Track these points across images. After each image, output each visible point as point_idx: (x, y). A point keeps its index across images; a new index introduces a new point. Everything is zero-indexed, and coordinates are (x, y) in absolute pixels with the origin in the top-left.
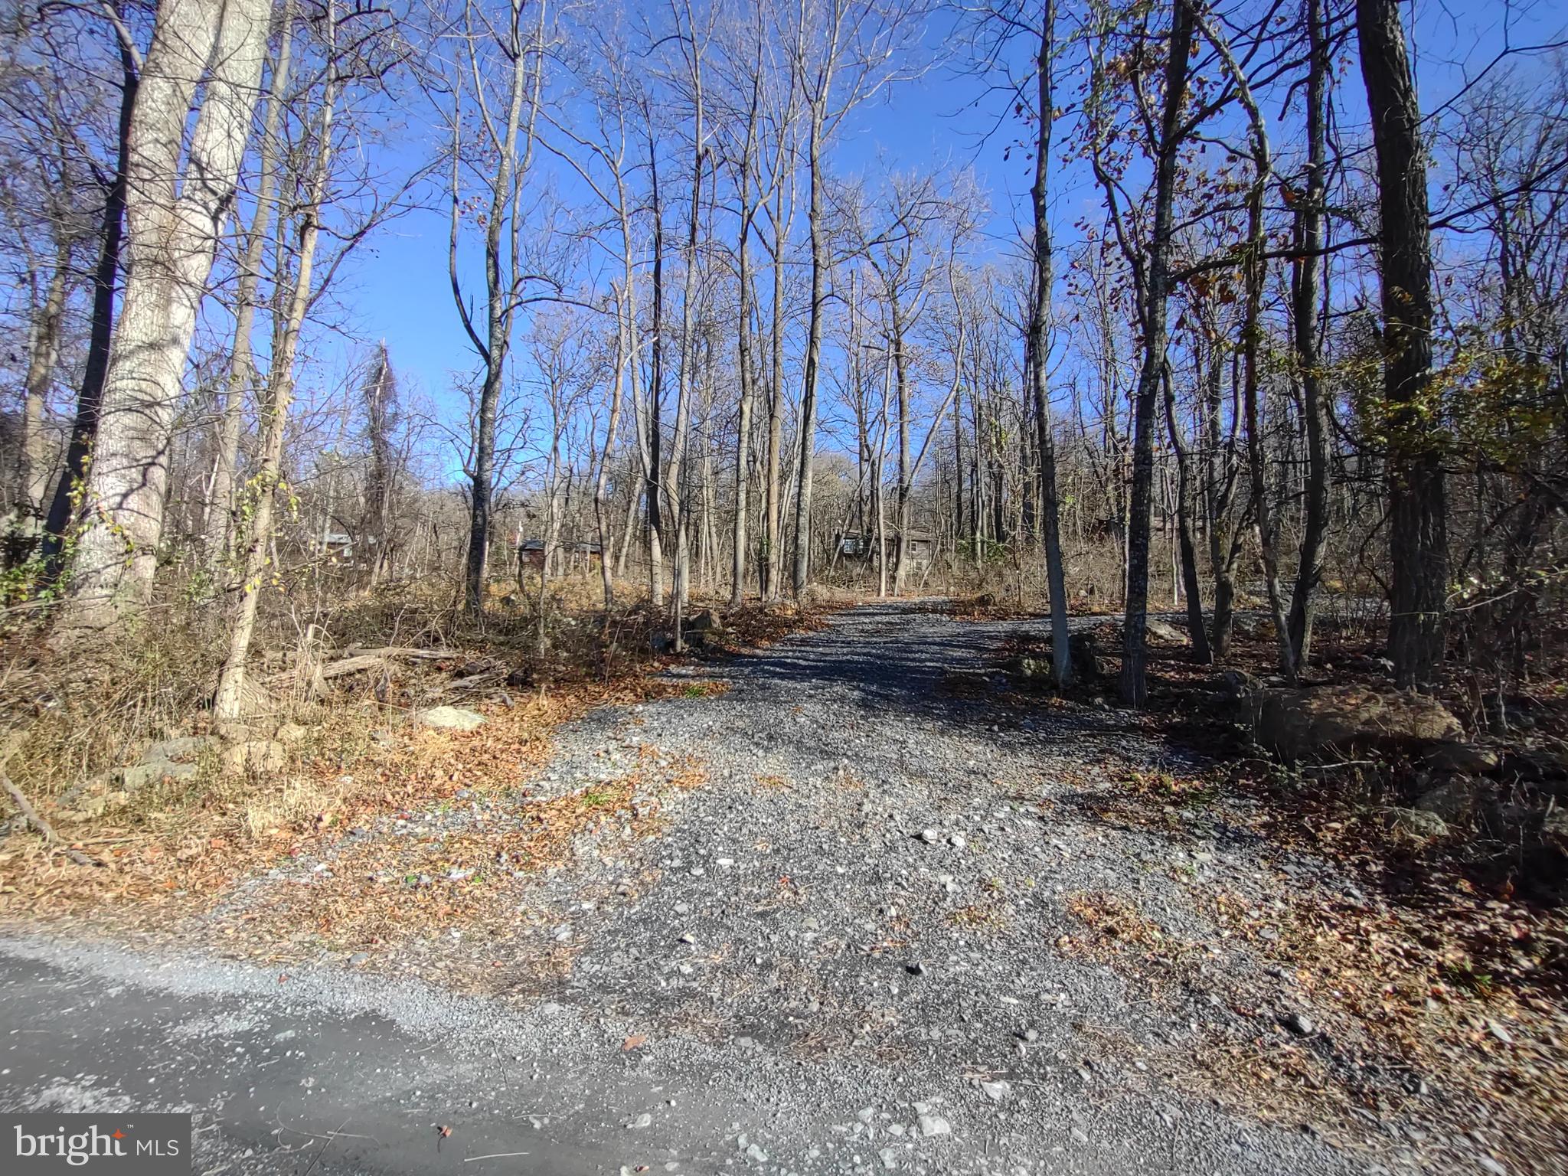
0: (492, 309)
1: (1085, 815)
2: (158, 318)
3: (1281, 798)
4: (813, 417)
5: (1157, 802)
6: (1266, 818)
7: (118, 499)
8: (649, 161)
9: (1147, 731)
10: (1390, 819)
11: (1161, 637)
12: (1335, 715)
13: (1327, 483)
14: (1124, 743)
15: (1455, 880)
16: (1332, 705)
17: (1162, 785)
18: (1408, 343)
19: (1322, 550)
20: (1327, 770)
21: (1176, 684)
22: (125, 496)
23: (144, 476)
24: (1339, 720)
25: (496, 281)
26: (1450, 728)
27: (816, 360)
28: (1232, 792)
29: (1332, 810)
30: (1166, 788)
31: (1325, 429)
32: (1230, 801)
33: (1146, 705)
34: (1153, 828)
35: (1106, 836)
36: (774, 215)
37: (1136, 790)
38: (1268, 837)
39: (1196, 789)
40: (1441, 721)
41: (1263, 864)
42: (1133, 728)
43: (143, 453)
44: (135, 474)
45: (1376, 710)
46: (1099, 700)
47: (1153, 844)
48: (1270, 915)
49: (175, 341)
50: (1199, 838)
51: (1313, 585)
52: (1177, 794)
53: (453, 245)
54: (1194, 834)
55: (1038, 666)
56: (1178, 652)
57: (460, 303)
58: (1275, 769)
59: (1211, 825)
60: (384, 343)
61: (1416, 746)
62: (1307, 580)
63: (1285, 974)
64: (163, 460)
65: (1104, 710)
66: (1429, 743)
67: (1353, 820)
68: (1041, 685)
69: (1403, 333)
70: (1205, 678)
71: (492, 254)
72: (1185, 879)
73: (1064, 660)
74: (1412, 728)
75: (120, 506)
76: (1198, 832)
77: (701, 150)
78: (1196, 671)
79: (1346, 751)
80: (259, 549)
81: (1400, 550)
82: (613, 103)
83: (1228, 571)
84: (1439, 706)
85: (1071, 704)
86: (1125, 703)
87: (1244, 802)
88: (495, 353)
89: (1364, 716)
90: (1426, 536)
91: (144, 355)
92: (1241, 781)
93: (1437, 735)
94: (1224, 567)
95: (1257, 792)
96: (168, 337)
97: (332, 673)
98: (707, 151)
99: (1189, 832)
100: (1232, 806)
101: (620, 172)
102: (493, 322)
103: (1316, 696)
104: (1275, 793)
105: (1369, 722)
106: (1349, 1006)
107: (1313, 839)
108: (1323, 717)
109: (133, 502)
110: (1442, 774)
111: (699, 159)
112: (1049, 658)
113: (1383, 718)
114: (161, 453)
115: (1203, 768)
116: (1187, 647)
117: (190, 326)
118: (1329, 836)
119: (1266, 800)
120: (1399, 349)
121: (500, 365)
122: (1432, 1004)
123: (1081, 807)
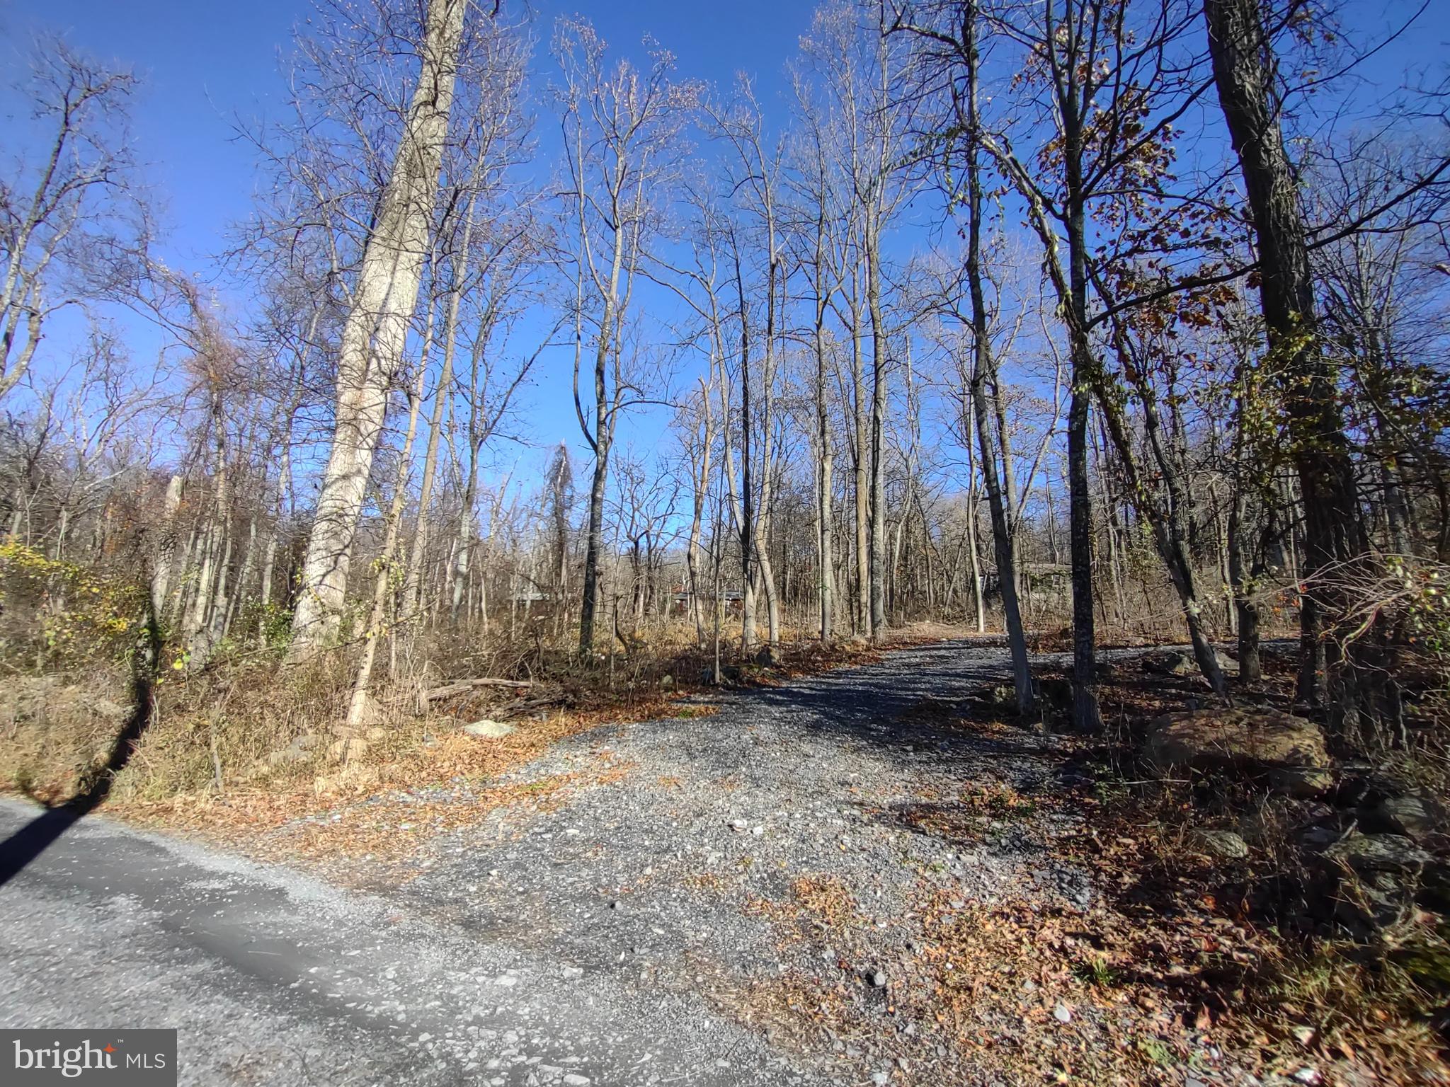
0: (599, 414)
2: (349, 459)
4: (880, 468)
7: (319, 579)
8: (735, 276)
10: (1188, 838)
22: (324, 576)
23: (336, 562)
25: (602, 393)
27: (881, 417)
32: (1055, 817)
36: (851, 299)
43: (336, 547)
44: (330, 561)
49: (359, 472)
53: (577, 371)
55: (1008, 694)
57: (579, 412)
60: (563, 443)
64: (348, 551)
68: (1000, 712)
71: (600, 372)
73: (1023, 688)
75: (321, 583)
77: (774, 261)
80: (377, 608)
82: (706, 237)
87: (1067, 818)
88: (602, 447)
91: (339, 484)
96: (354, 470)
97: (434, 696)
98: (778, 260)
101: (713, 290)
102: (600, 423)
103: (1190, 717)
109: (328, 580)
111: (773, 267)
114: (347, 547)
117: (369, 463)
121: (606, 457)
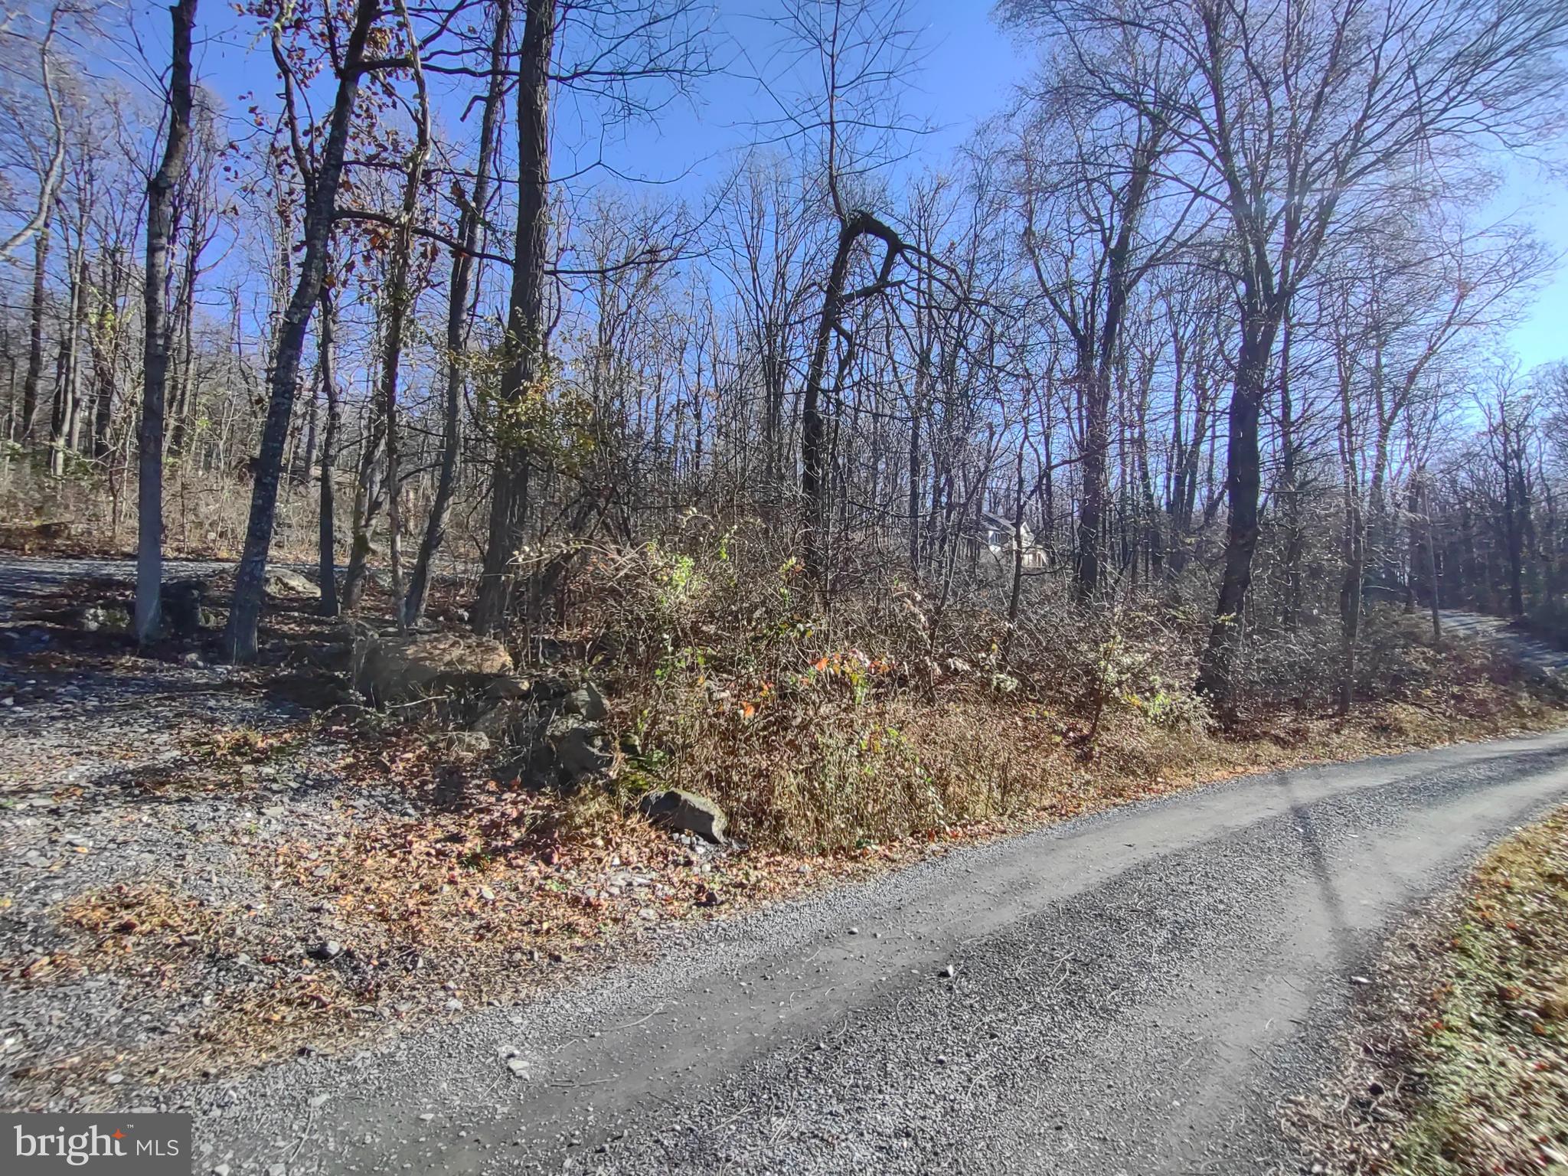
1: (130, 794)
3: (368, 739)
5: (235, 764)
6: (350, 760)
9: (245, 688)
10: (450, 743)
11: (293, 588)
12: (425, 659)
13: (458, 458)
14: (212, 703)
15: (485, 783)
16: (425, 650)
17: (246, 742)
18: (520, 356)
19: (446, 517)
20: (411, 708)
21: (293, 637)
24: (427, 663)
26: (504, 665)
28: (323, 740)
29: (407, 742)
30: (250, 745)
31: (462, 410)
32: (319, 749)
33: (249, 660)
34: (221, 793)
35: (155, 814)
37: (213, 753)
38: (347, 778)
39: (286, 742)
40: (501, 658)
41: (336, 804)
42: (228, 685)
45: (456, 653)
46: (193, 656)
47: (217, 810)
48: (329, 853)
50: (275, 792)
51: (436, 547)
52: (263, 751)
54: (270, 789)
55: (108, 617)
56: (305, 604)
58: (367, 713)
59: (292, 776)
61: (479, 680)
62: (432, 541)
63: (327, 905)
65: (196, 667)
66: (489, 677)
67: (424, 748)
68: (110, 641)
69: (517, 346)
70: (326, 630)
72: (246, 840)
73: (151, 610)
74: (479, 666)
76: (275, 786)
78: (318, 623)
79: (427, 689)
81: (495, 521)
83: (366, 526)
84: (501, 647)
85: (151, 663)
86: (225, 659)
87: (332, 748)
89: (447, 658)
90: (512, 515)
92: (334, 728)
93: (495, 671)
94: (363, 523)
95: (347, 736)
99: (266, 788)
100: (319, 754)
103: (414, 642)
104: (363, 735)
105: (450, 663)
106: (379, 914)
107: (386, 770)
108: (417, 660)
110: (494, 699)
112: (130, 607)
113: (461, 660)
115: (298, 718)
116: (316, 599)
118: (401, 765)
119: (353, 742)
120: (513, 359)
122: (447, 888)
123: (126, 786)
